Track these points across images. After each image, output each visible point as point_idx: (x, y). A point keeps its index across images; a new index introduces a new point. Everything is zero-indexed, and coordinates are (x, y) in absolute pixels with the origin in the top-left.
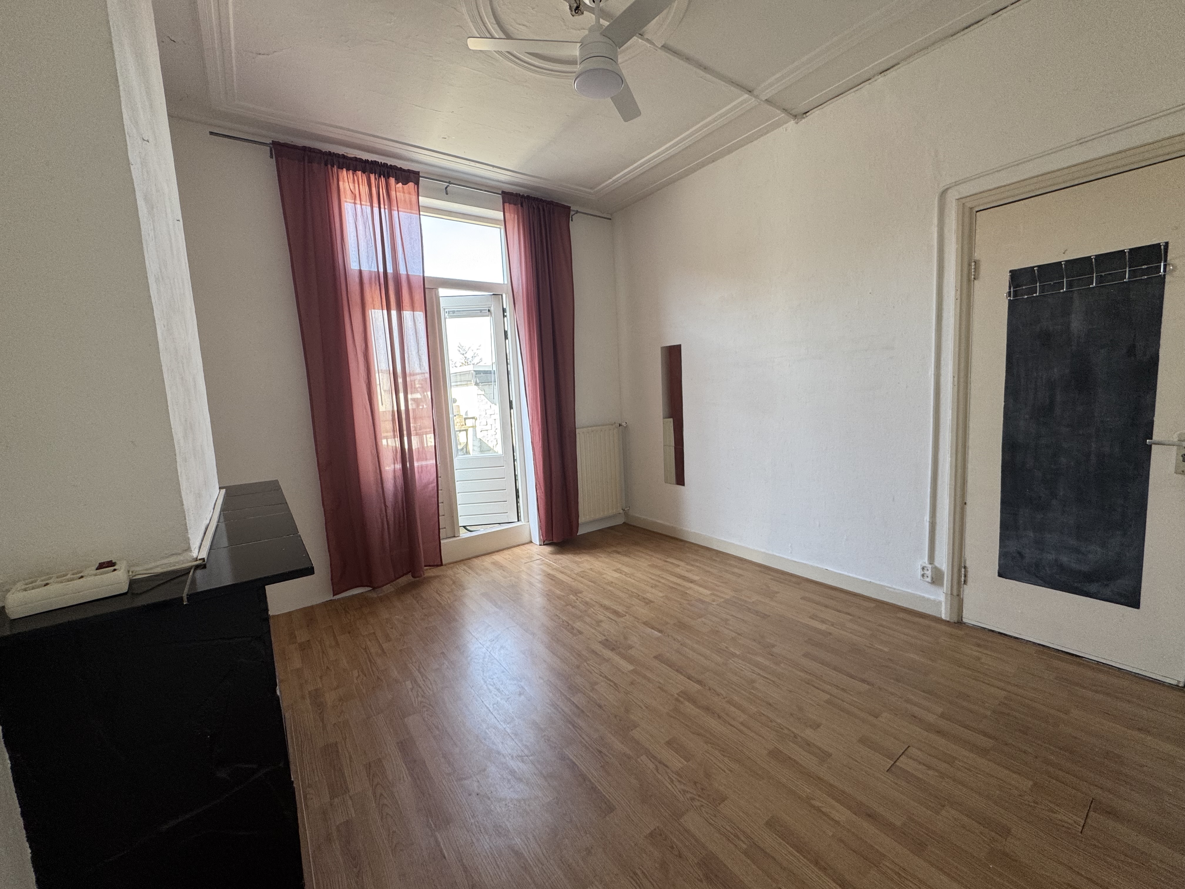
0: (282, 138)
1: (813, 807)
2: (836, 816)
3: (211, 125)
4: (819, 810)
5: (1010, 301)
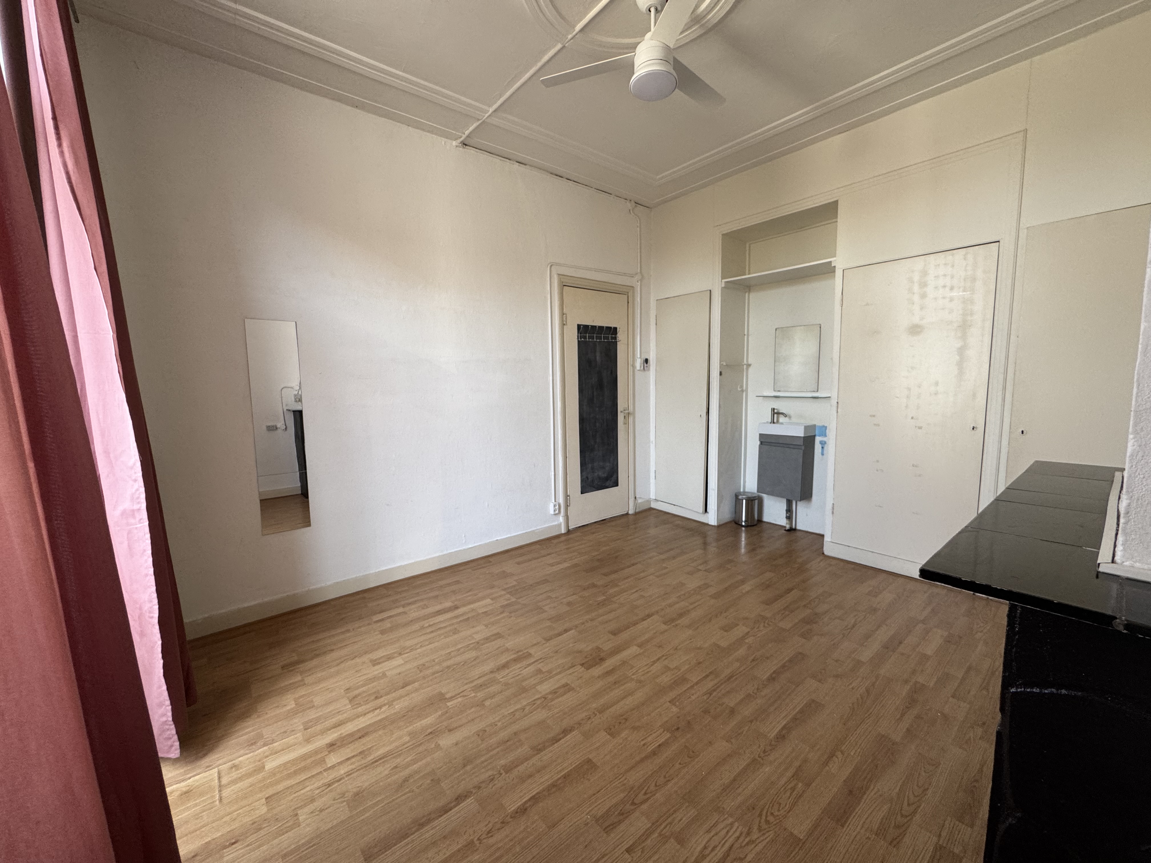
5: (578, 341)
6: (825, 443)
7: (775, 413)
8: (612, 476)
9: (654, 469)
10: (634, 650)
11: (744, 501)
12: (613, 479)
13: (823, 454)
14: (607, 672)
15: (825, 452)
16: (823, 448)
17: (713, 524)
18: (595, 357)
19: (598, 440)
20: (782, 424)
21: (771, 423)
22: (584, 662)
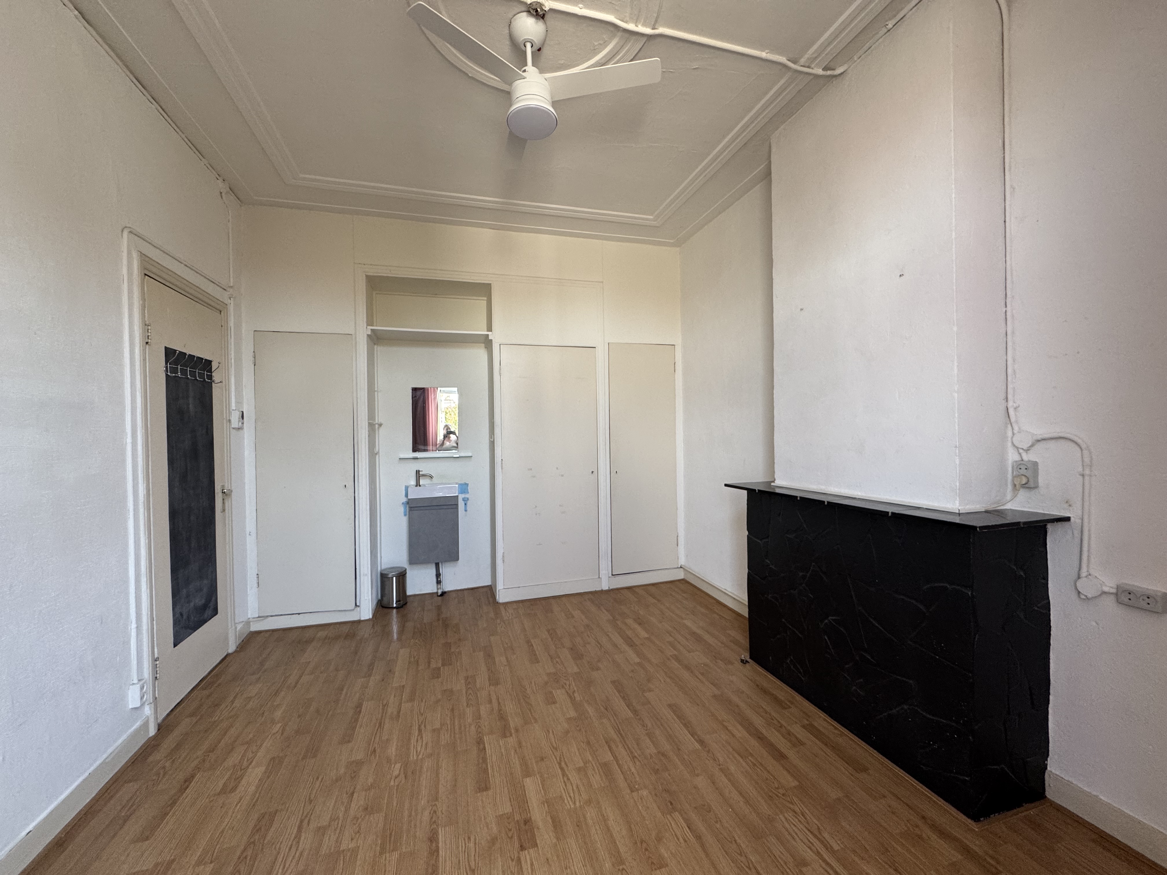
5: (167, 375)
6: (468, 499)
7: (418, 475)
8: (210, 601)
9: (255, 572)
10: (531, 785)
11: (394, 578)
12: (212, 604)
13: (466, 511)
14: (555, 827)
15: (468, 509)
16: (465, 504)
17: (367, 618)
18: (188, 404)
19: (193, 545)
20: (424, 485)
21: (417, 486)
22: (517, 845)
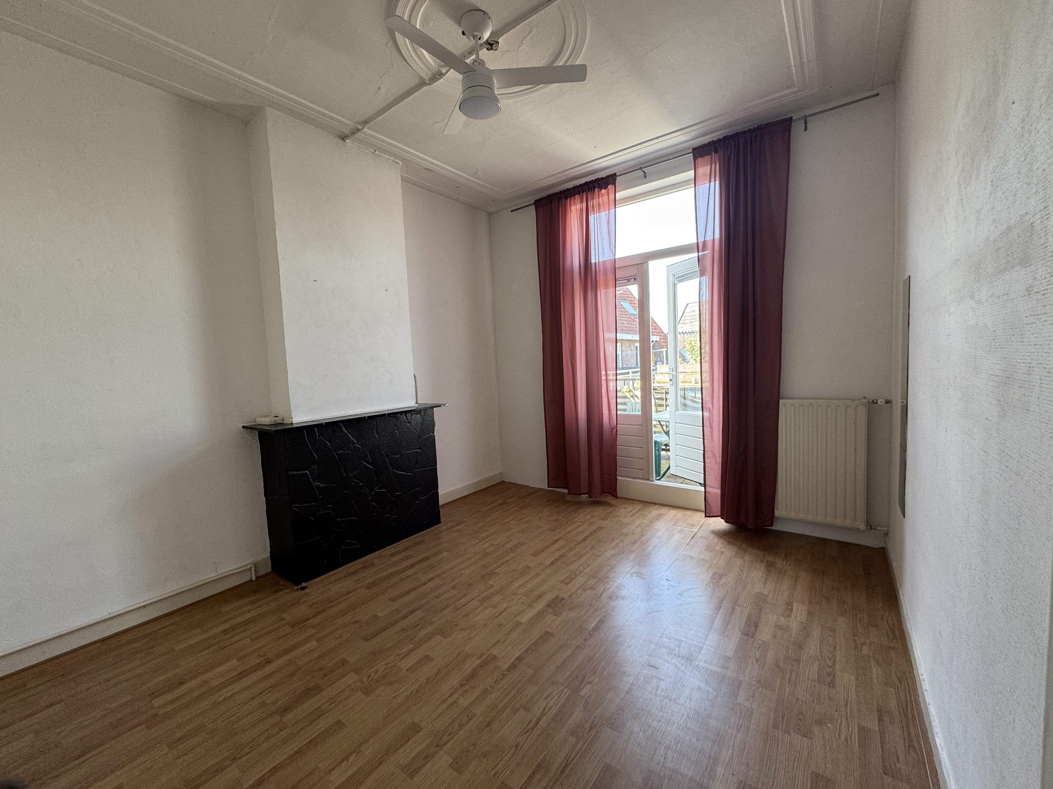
0: (537, 197)
1: (351, 754)
2: (337, 772)
3: (510, 207)
4: (347, 758)
10: (525, 618)
22: (563, 602)
